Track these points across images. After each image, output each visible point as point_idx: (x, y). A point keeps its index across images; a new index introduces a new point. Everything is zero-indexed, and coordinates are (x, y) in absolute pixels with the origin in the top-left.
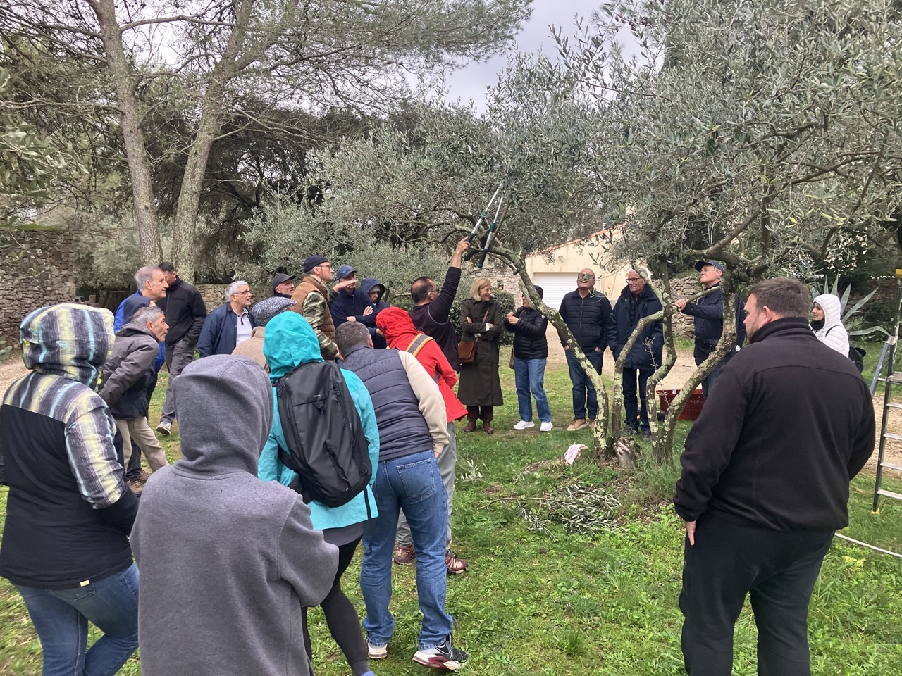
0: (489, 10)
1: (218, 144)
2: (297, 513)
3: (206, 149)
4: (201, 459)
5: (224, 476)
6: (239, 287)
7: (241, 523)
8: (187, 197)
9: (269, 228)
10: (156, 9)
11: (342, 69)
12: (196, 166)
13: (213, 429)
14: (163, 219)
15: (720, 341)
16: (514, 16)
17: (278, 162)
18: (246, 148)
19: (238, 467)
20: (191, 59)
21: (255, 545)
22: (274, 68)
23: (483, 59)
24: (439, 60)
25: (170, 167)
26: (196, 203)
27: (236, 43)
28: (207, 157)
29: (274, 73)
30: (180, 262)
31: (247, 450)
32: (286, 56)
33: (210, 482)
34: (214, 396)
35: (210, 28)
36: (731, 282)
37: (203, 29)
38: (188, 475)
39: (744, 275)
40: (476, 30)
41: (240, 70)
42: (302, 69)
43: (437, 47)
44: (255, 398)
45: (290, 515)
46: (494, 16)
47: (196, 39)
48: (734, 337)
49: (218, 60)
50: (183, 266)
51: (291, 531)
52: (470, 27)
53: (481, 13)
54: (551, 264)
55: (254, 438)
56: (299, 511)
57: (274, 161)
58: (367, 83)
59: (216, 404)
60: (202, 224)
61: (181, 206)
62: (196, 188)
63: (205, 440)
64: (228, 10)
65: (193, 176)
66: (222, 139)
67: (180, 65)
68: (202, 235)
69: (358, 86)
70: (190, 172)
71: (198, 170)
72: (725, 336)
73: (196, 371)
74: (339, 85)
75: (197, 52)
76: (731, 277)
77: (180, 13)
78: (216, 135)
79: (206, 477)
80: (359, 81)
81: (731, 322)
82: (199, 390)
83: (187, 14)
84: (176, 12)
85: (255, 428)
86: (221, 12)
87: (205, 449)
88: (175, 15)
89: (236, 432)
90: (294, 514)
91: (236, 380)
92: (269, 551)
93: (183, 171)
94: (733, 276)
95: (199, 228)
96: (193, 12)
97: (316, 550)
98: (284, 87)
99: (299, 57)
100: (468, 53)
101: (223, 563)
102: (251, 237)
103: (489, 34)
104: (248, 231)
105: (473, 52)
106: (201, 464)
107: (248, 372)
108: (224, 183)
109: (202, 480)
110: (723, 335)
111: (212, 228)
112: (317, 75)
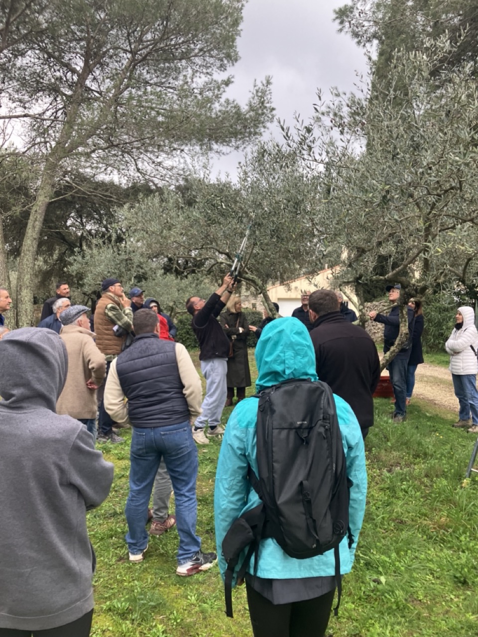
0: (245, 115)
1: (53, 205)
2: (82, 437)
3: (44, 208)
4: (13, 399)
5: (30, 411)
6: (63, 302)
7: (41, 443)
8: (29, 242)
9: (86, 263)
10: (9, 109)
11: (141, 153)
12: (36, 220)
13: (22, 378)
14: (12, 259)
15: (398, 339)
16: (262, 119)
17: (97, 219)
18: (73, 208)
19: (41, 405)
20: (34, 145)
21: (50, 459)
22: (93, 151)
23: (241, 149)
24: (211, 149)
25: (17, 221)
26: (35, 246)
27: (66, 135)
28: (44, 214)
29: (93, 155)
30: (23, 288)
31: (46, 393)
32: (102, 143)
33: (20, 415)
34: (23, 355)
35: (48, 123)
36: (404, 297)
37: (43, 124)
38: (4, 410)
39: (413, 292)
40: (236, 129)
41: (69, 152)
42: (113, 152)
43: (209, 140)
44: (54, 357)
45: (76, 438)
46: (248, 119)
47: (37, 130)
48: (407, 336)
49: (53, 146)
50: (25, 291)
51: (78, 449)
52: (231, 126)
53: (239, 116)
54: (289, 292)
55: (52, 385)
56: (84, 436)
57: (94, 218)
58: (160, 164)
59: (24, 360)
60: (40, 262)
61: (24, 248)
62: (35, 235)
63: (16, 385)
64: (61, 111)
65: (34, 227)
66: (55, 201)
67: (26, 149)
68: (40, 271)
69: (153, 166)
70: (32, 224)
71: (37, 223)
72: (401, 335)
73: (12, 337)
74: (140, 165)
75: (38, 140)
76: (404, 294)
77: (26, 111)
78: (51, 198)
79: (17, 412)
80: (154, 162)
81: (405, 325)
82: (12, 350)
83: (31, 112)
84: (24, 112)
85: (53, 378)
86: (56, 112)
87: (16, 392)
88: (23, 114)
89: (40, 380)
90: (80, 437)
91: (39, 343)
92: (61, 463)
93: (27, 224)
94: (406, 293)
95: (38, 266)
96: (36, 112)
97: (96, 464)
98: (100, 165)
99: (111, 144)
100: (231, 145)
101: (27, 471)
102: (73, 269)
103: (245, 132)
104: (71, 264)
105: (234, 144)
106: (13, 402)
107: (49, 339)
108: (56, 233)
109: (14, 414)
110: (400, 334)
111: (47, 265)
112: (124, 157)
